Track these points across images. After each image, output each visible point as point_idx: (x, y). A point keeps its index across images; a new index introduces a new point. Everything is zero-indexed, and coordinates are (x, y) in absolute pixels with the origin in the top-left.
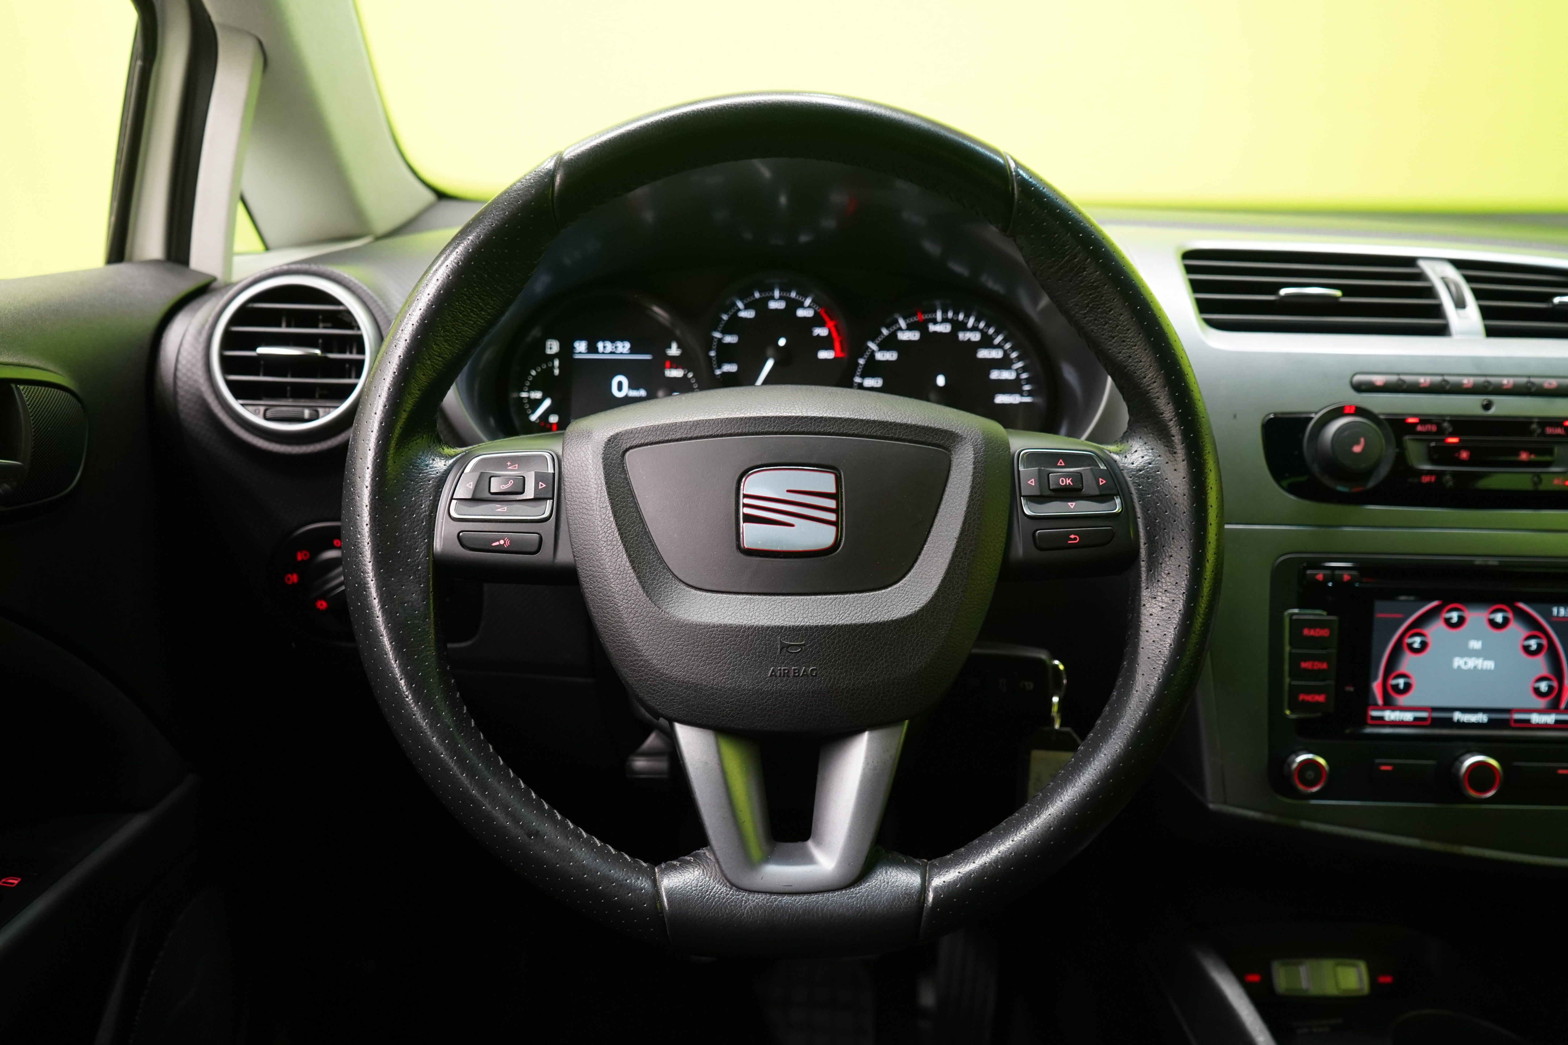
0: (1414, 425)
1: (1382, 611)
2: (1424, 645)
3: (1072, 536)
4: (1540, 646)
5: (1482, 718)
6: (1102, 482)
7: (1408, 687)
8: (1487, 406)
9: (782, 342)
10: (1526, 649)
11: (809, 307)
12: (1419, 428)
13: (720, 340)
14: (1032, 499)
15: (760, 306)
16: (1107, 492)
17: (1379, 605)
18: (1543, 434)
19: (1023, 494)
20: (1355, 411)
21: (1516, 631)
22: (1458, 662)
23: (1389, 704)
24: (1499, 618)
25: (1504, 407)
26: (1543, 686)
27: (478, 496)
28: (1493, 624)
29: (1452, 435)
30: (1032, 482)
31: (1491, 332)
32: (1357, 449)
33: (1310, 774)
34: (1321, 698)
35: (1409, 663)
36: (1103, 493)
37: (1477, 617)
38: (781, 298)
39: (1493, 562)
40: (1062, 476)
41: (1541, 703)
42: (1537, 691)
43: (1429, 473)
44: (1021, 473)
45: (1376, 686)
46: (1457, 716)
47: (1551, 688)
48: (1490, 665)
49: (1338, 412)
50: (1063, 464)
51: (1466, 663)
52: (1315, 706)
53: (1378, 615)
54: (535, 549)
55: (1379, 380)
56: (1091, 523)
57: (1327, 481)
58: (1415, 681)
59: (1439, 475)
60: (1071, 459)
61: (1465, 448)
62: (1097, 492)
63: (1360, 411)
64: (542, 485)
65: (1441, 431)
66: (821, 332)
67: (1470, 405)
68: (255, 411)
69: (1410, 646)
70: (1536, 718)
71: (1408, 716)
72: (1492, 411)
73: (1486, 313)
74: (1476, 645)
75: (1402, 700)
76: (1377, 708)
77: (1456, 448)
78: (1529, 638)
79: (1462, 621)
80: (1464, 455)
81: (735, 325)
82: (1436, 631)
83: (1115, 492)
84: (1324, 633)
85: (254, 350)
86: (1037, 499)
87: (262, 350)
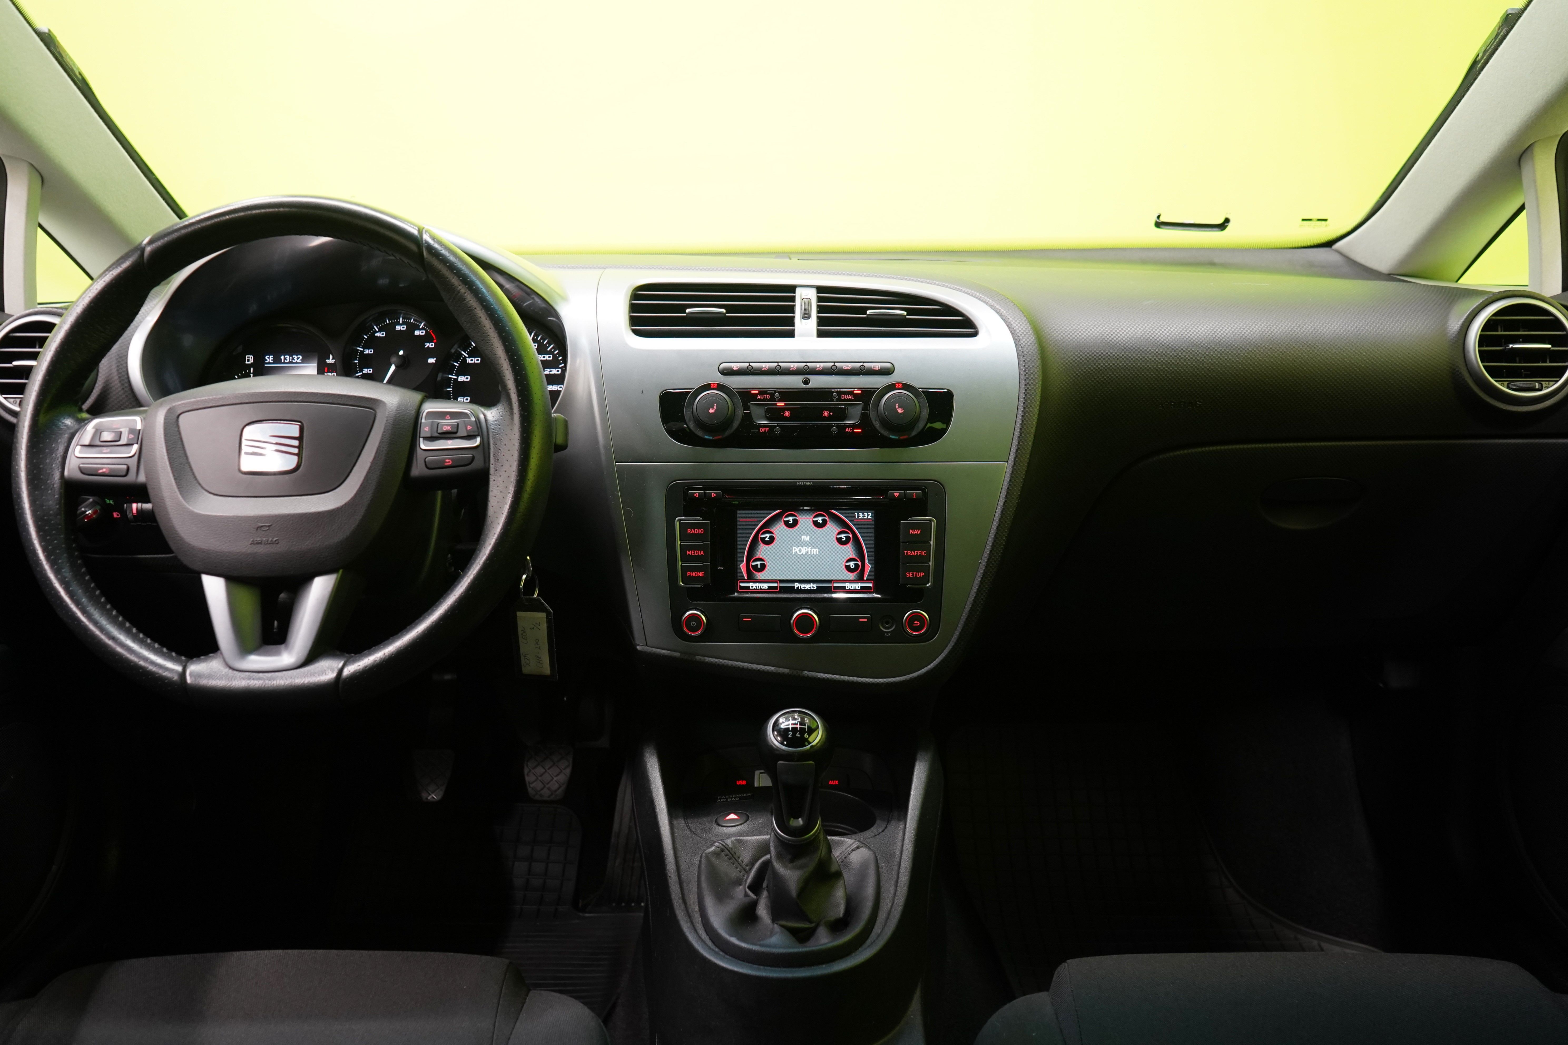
0: (756, 395)
1: (743, 517)
2: (772, 539)
3: (447, 461)
4: (848, 538)
5: (814, 586)
6: (469, 428)
7: (763, 567)
8: (806, 382)
9: (401, 353)
10: (839, 541)
11: (423, 329)
12: (759, 397)
13: (362, 352)
14: (426, 438)
15: (390, 329)
16: (472, 434)
17: (740, 513)
18: (839, 399)
19: (421, 436)
20: (717, 386)
21: (832, 529)
22: (795, 550)
23: (751, 578)
24: (820, 520)
25: (817, 382)
26: (852, 564)
27: (93, 444)
28: (816, 524)
29: (780, 401)
30: (427, 429)
31: (821, 334)
32: (712, 411)
33: (693, 624)
34: (701, 574)
35: (763, 551)
36: (470, 434)
37: (806, 520)
38: (403, 323)
39: (809, 483)
40: (446, 424)
41: (851, 576)
42: (848, 568)
43: (765, 426)
44: (422, 424)
45: (743, 567)
46: (797, 585)
47: (856, 565)
48: (816, 551)
49: (707, 387)
50: (449, 418)
51: (800, 550)
52: (697, 580)
53: (740, 520)
54: (124, 473)
55: (736, 366)
56: (460, 452)
57: (700, 433)
58: (768, 563)
59: (771, 428)
60: (454, 415)
61: (788, 409)
62: (466, 435)
63: (721, 387)
64: (131, 436)
65: (773, 399)
66: (431, 345)
67: (795, 382)
68: (14, 401)
69: (763, 540)
70: (848, 586)
71: (765, 586)
72: (810, 385)
73: (821, 322)
74: (806, 538)
75: (760, 576)
76: (743, 581)
77: (783, 410)
78: (839, 533)
79: (796, 522)
80: (787, 414)
81: (373, 342)
82: (779, 529)
83: (476, 433)
84: (701, 531)
85: (11, 363)
86: (431, 439)
87: (16, 363)
